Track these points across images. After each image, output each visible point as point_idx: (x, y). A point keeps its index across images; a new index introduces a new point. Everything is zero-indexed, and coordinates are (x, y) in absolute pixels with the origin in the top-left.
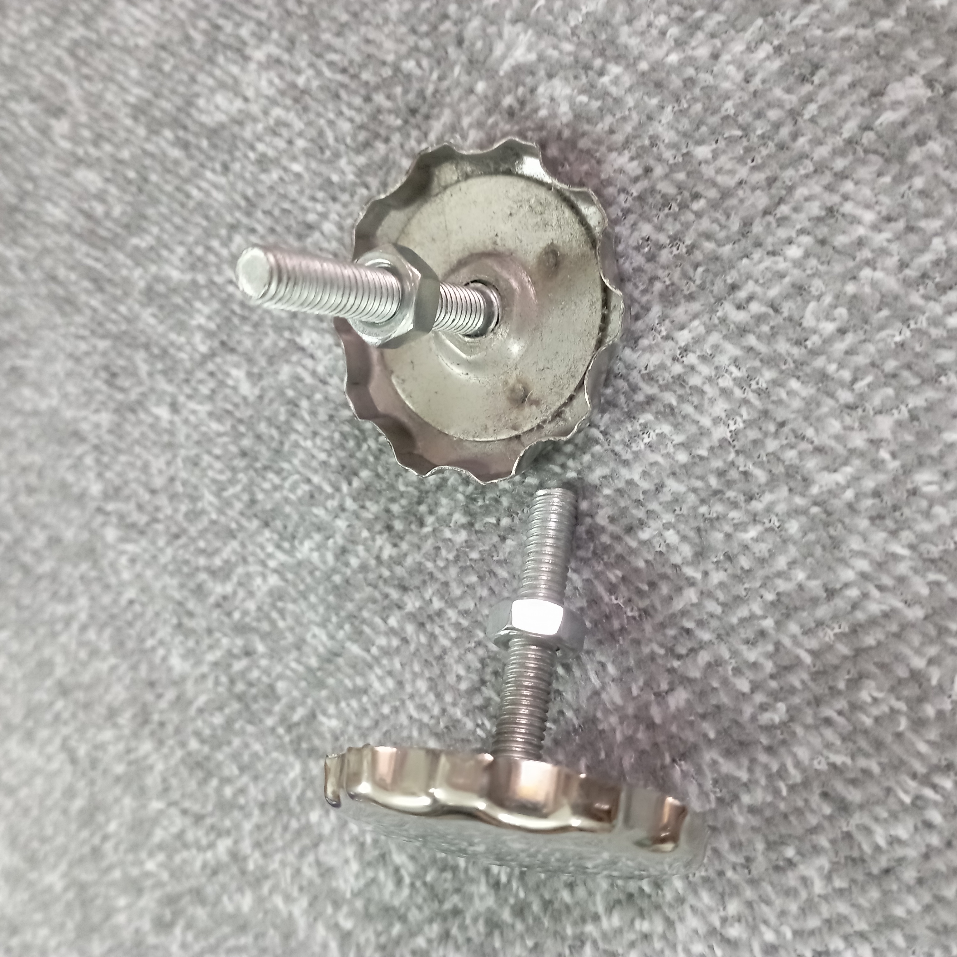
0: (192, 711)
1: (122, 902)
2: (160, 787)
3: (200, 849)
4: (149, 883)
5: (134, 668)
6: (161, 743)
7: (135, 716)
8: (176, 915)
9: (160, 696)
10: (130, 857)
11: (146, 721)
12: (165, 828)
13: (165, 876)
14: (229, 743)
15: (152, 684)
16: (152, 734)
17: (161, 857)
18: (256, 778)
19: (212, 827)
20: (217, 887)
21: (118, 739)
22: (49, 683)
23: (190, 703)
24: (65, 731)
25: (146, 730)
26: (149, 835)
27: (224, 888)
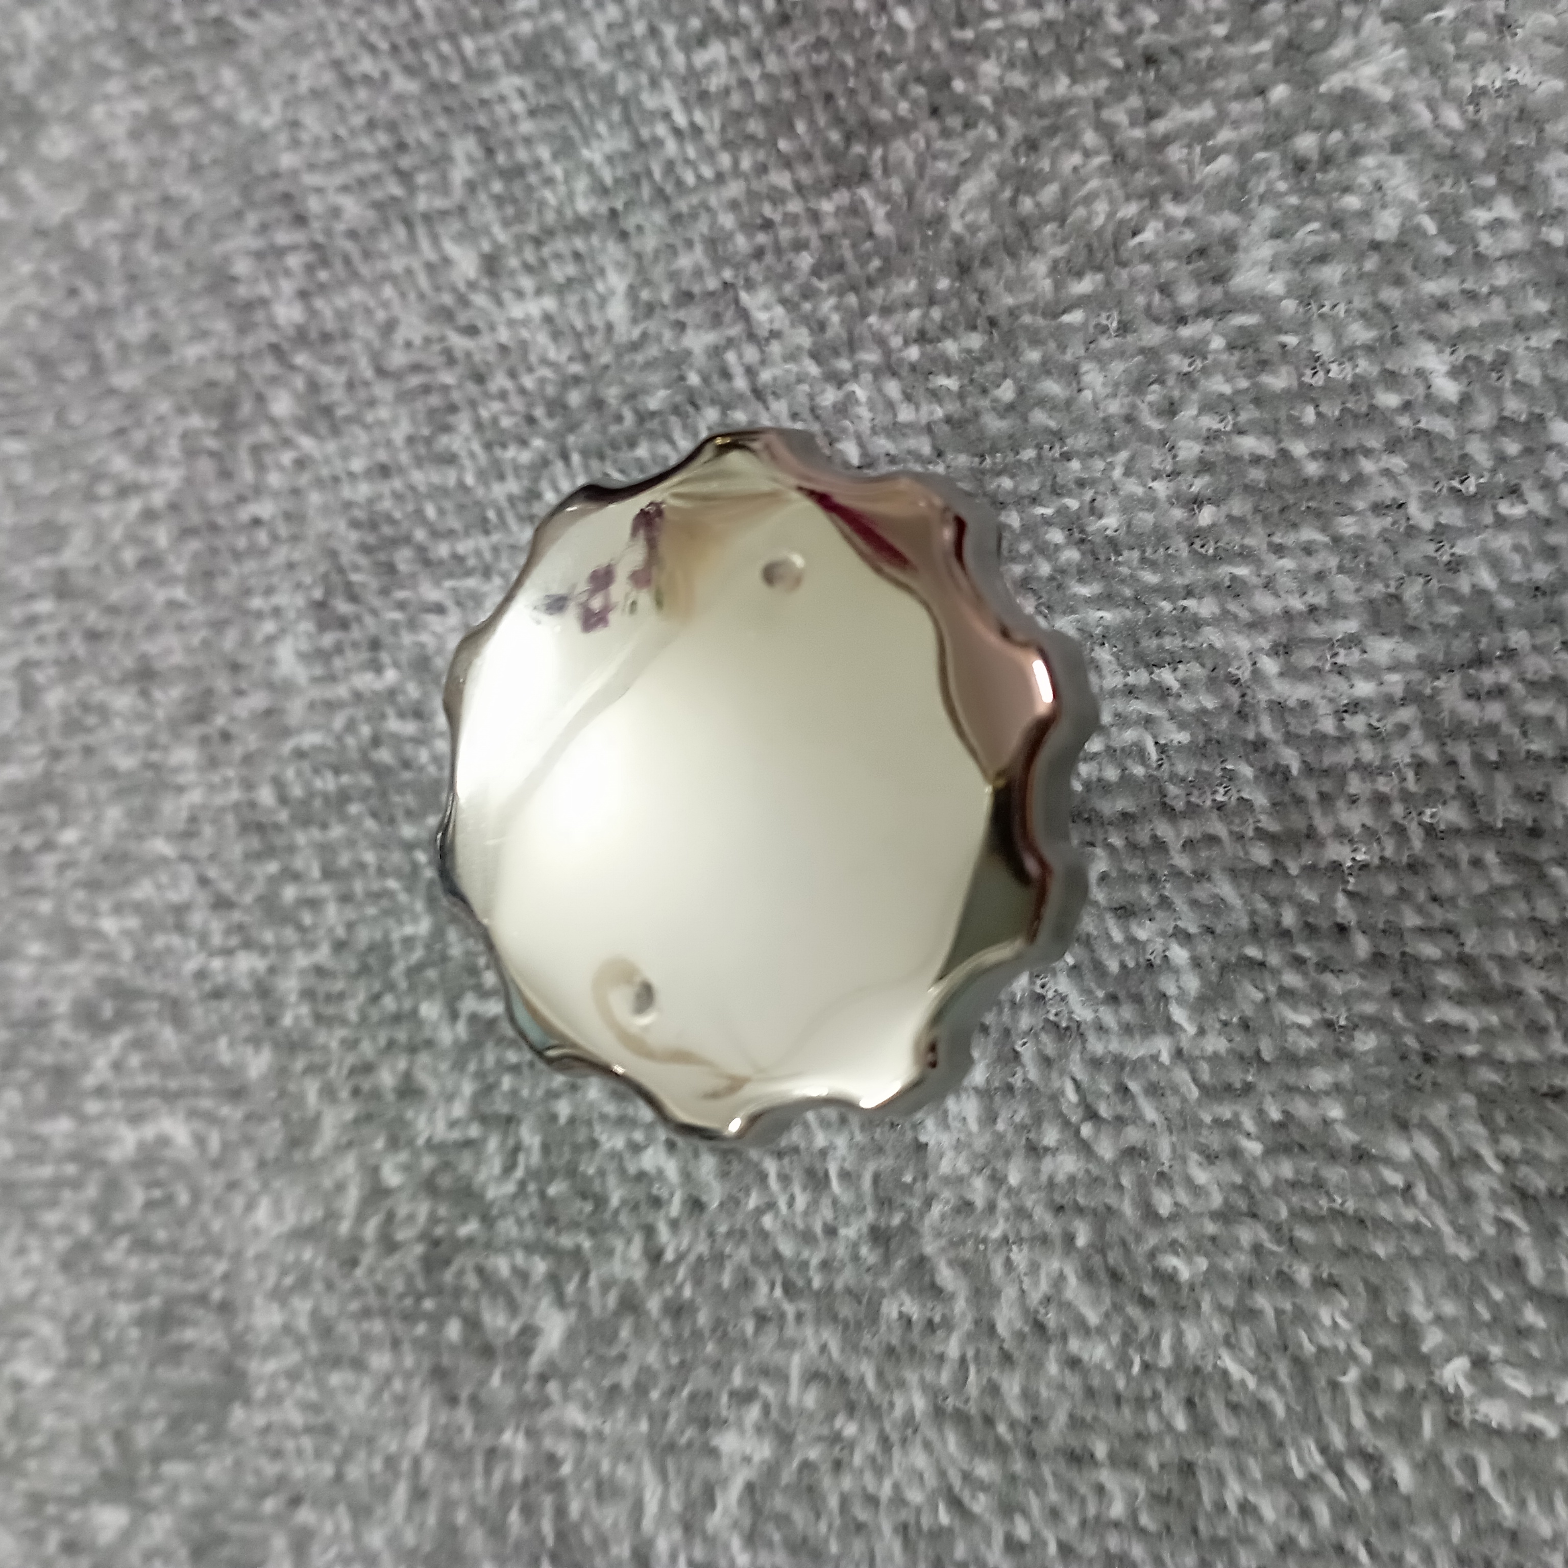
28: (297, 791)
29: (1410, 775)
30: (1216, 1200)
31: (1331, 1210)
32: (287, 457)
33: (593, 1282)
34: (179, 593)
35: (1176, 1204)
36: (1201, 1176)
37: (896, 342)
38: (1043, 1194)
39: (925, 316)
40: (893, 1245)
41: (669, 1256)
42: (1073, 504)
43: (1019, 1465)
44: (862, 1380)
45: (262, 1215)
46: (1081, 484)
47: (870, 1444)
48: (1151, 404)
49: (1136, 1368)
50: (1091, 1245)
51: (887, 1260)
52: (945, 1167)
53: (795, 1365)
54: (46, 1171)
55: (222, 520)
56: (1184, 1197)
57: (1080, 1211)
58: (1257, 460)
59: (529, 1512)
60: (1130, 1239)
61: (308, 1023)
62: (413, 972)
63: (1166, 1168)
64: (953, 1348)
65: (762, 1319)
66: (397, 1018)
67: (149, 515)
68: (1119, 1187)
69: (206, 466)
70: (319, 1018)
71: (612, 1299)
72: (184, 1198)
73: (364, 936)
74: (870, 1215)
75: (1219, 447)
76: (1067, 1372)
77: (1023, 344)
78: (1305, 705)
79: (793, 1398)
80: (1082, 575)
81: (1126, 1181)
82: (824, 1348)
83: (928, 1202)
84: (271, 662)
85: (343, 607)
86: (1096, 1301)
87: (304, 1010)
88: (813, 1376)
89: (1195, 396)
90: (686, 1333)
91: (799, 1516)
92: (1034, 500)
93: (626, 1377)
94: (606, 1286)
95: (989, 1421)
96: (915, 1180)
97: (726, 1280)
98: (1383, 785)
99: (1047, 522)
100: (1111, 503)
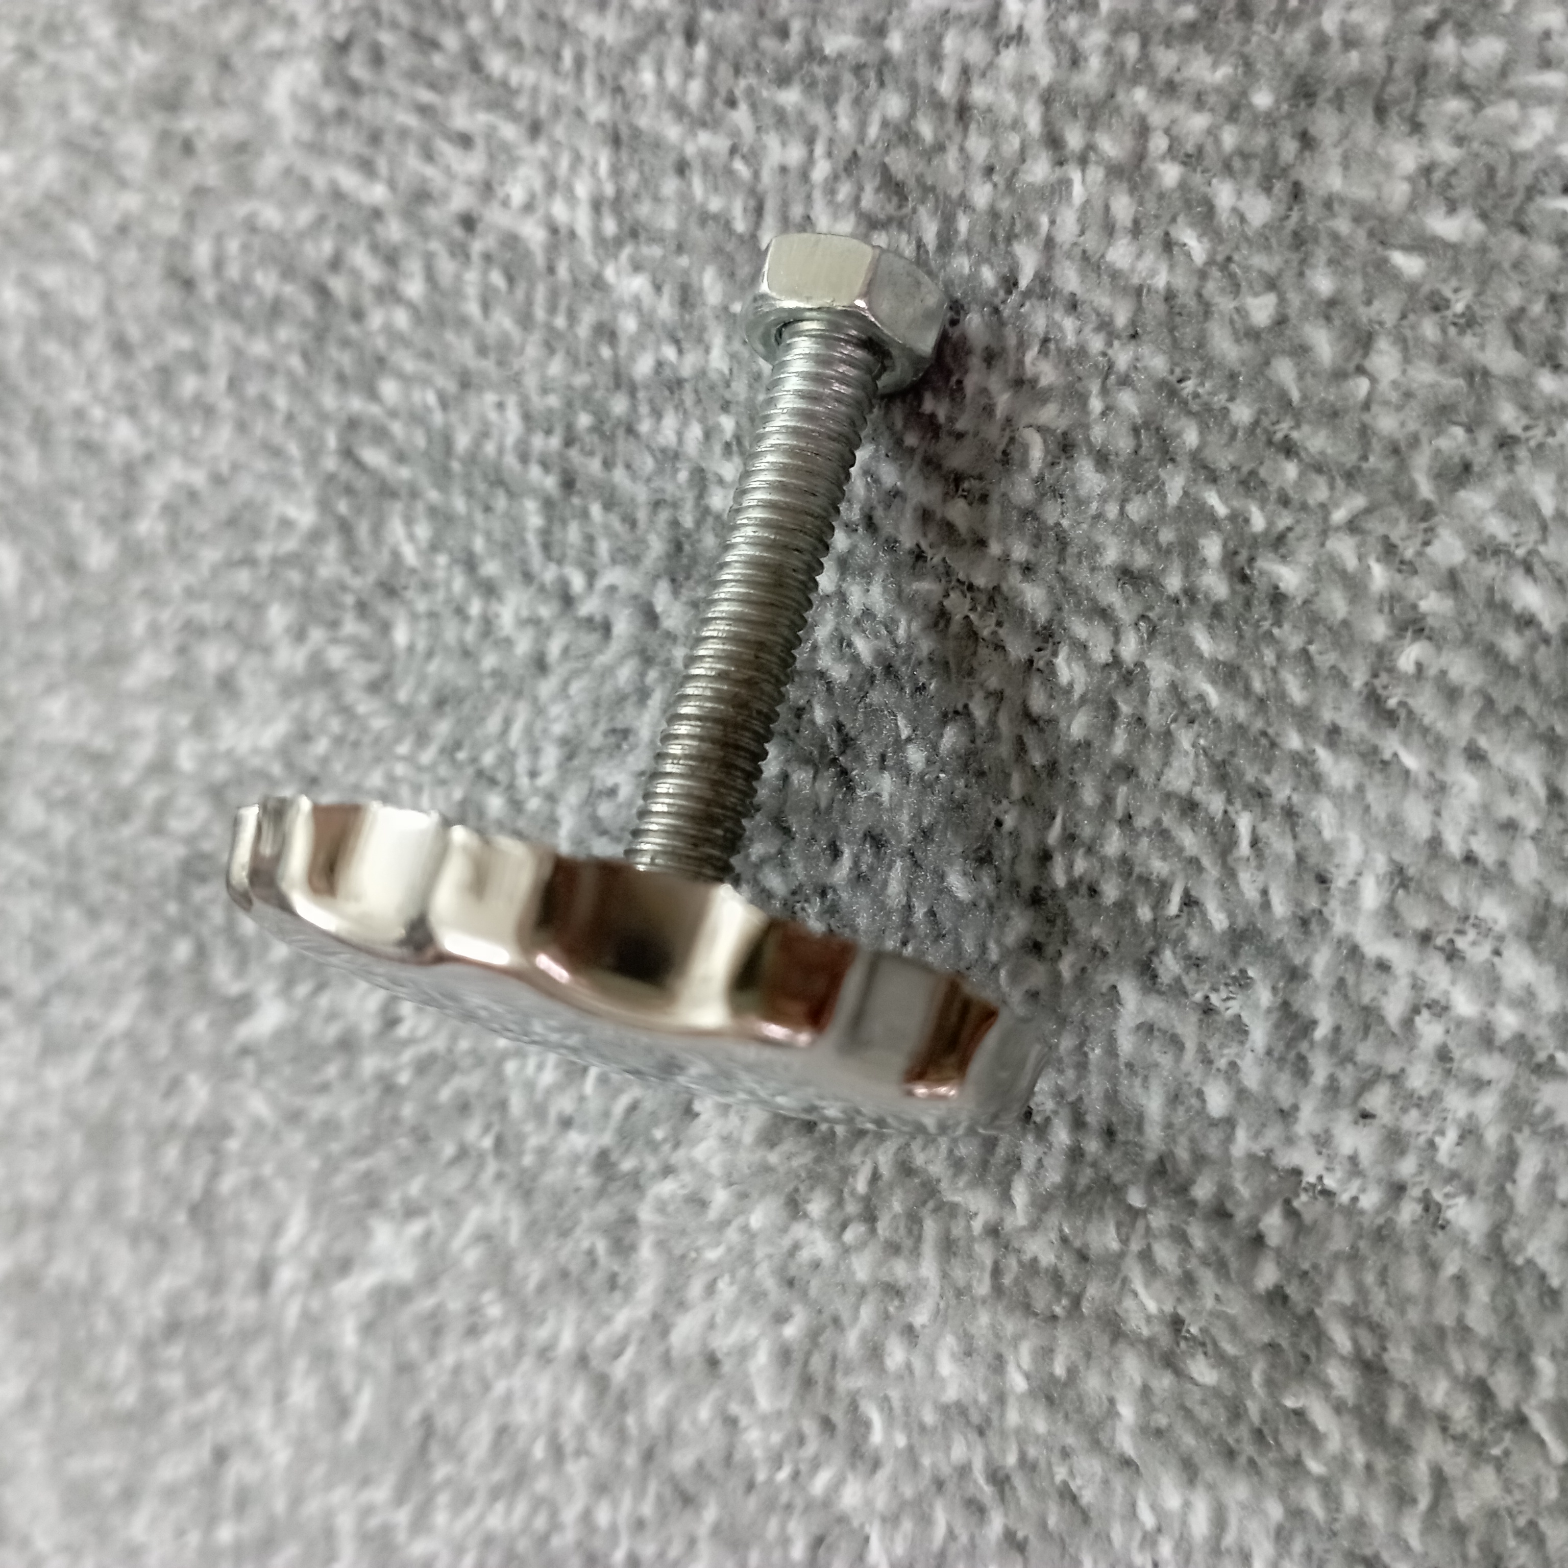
0: (243, 207)
3: (92, 384)
6: (163, 173)
21: (111, 63)
28: (233, 272)
29: (1452, 1134)
30: (951, 1394)
31: (1065, 1484)
33: (324, 1001)
36: (946, 1367)
37: (1158, 143)
39: (1212, 132)
40: (613, 1187)
41: (403, 1031)
43: (631, 1459)
44: (526, 1278)
45: (56, 707)
46: (1285, 501)
47: (504, 1338)
48: (1438, 451)
51: (601, 1193)
52: (699, 1152)
53: (474, 1217)
56: (918, 1368)
57: (807, 1298)
58: (1526, 621)
59: (187, 1156)
62: (279, 562)
64: (622, 1319)
65: (463, 1153)
66: (242, 601)
68: (857, 1310)
71: (332, 1032)
73: (245, 487)
74: (607, 1139)
75: (1491, 570)
76: (717, 1424)
77: (1321, 255)
78: (1383, 966)
79: (457, 1243)
82: (505, 1221)
83: (668, 1171)
84: (263, 85)
85: (358, 68)
86: (776, 1393)
88: (485, 1237)
89: (1501, 482)
90: (387, 1113)
91: (414, 1347)
92: (1213, 478)
93: (319, 1107)
94: (332, 1016)
95: (622, 1405)
96: (665, 1140)
97: (445, 1094)
98: (1411, 1120)
100: (1305, 554)
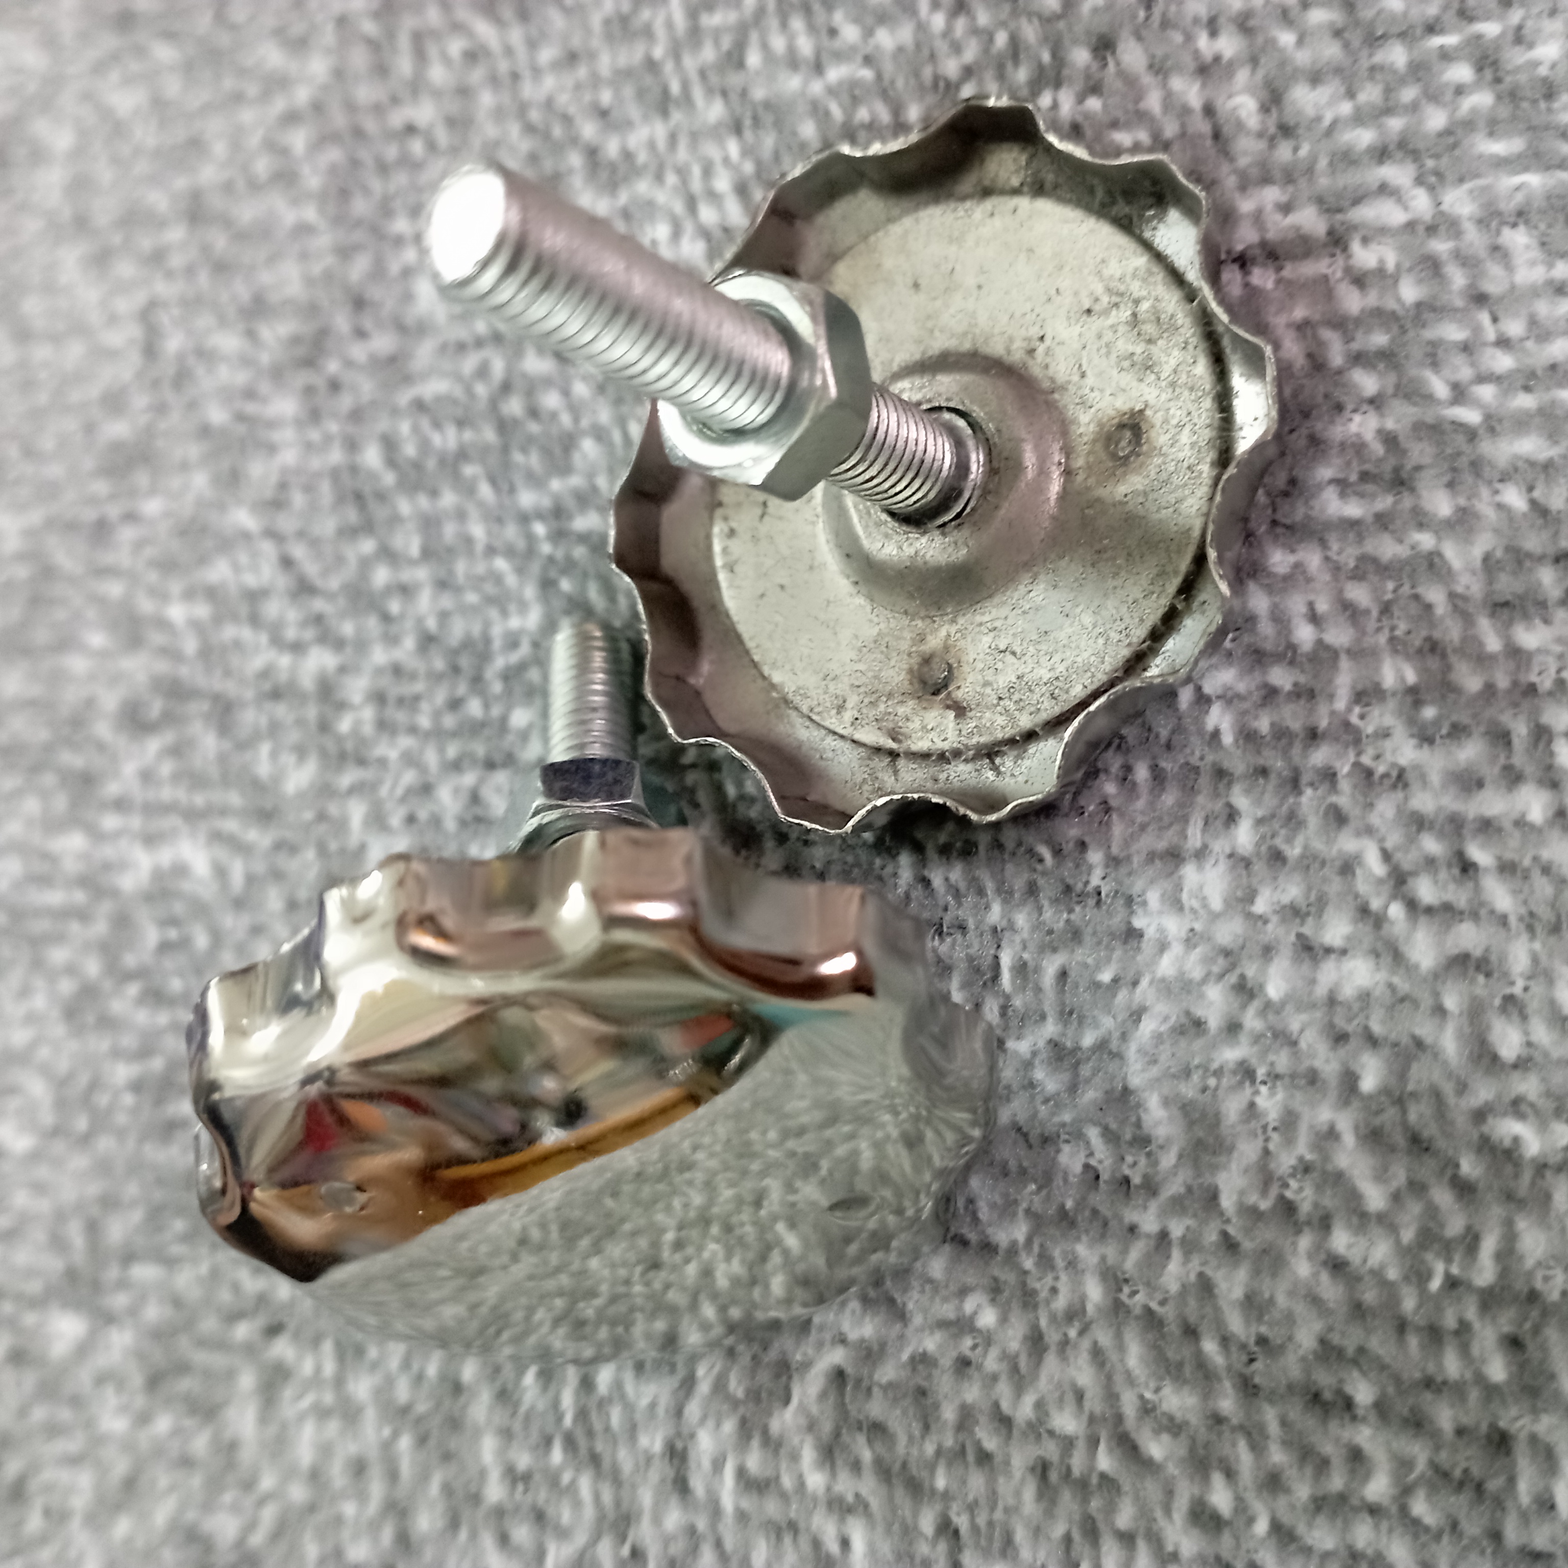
0: (404, 397)
1: (97, 639)
2: (269, 493)
3: (277, 641)
4: (157, 638)
5: (345, 253)
6: (314, 416)
7: (295, 340)
8: (169, 719)
9: (361, 334)
10: (153, 577)
11: (310, 362)
12: (236, 568)
13: (190, 645)
14: (434, 493)
15: (359, 303)
16: (309, 391)
17: (202, 611)
18: (443, 585)
19: (318, 619)
20: (263, 721)
21: (246, 361)
22: (181, 183)
23: (408, 379)
24: (162, 288)
25: (302, 378)
26: (203, 560)
27: (274, 729)
28: (410, 450)
32: (456, 47)
34: (310, 214)
35: (1529, 1044)
38: (1318, 1014)
40: (1085, 1071)
42: (1490, 29)
47: (1011, 1342)
49: (1435, 1284)
50: (1385, 1091)
54: (55, 897)
55: (370, 125)
56: (1542, 1034)
57: (1372, 1041)
60: (1448, 1089)
61: (368, 729)
63: (1517, 990)
67: (291, 118)
68: (1440, 1011)
69: (359, 58)
70: (384, 726)
72: (201, 941)
73: (458, 630)
76: (1325, 1277)
80: (1493, 128)
81: (1452, 1001)
86: (1381, 1176)
87: (368, 714)
91: (901, 1427)
92: (1432, 28)
95: (1190, 1334)
99: (1446, 55)
100: (1550, 26)
